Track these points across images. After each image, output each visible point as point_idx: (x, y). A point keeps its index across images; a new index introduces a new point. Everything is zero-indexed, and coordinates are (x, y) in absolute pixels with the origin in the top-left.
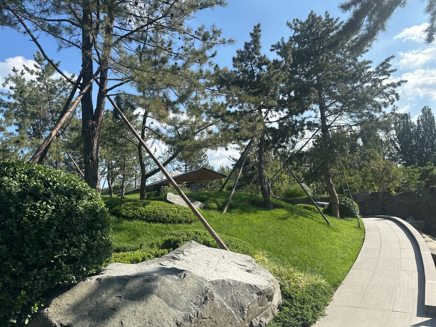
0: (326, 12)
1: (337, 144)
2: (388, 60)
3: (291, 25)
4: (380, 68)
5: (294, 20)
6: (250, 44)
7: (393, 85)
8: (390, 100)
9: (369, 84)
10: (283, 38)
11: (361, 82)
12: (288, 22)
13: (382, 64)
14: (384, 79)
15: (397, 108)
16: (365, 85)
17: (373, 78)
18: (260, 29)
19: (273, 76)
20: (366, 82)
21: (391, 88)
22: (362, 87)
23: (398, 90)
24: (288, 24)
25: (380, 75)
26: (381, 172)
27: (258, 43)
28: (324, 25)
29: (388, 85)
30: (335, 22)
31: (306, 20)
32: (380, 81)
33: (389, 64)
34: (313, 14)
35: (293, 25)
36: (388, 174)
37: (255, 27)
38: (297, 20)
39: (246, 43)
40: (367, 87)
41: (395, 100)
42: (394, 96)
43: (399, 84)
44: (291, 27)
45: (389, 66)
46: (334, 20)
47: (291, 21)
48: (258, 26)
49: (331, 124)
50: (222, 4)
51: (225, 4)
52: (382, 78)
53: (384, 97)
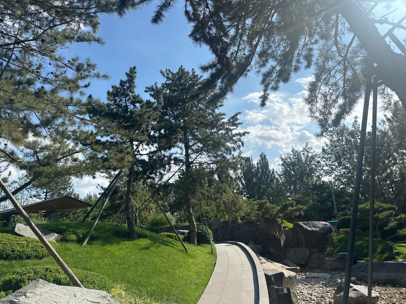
0: (193, 69)
1: (197, 178)
2: (236, 115)
3: (164, 74)
4: (231, 120)
5: (166, 70)
6: (125, 82)
7: (240, 134)
8: (237, 145)
9: (223, 132)
10: (156, 83)
11: (217, 129)
12: (161, 70)
13: (232, 118)
14: (233, 129)
15: (242, 152)
16: (220, 132)
17: (226, 127)
18: (135, 71)
19: (145, 114)
20: (220, 130)
21: (238, 136)
22: (218, 133)
23: (243, 138)
24: (162, 72)
25: (230, 126)
26: (230, 203)
27: (133, 83)
28: (191, 79)
29: (236, 134)
30: (200, 79)
31: (177, 72)
32: (231, 130)
33: (237, 118)
34: (183, 68)
35: (165, 74)
36: (235, 206)
37: (131, 69)
38: (169, 70)
39: (121, 81)
40: (222, 133)
41: (241, 146)
42: (240, 143)
43: (244, 134)
44: (164, 75)
45: (237, 119)
46: (199, 77)
47: (164, 70)
48: (134, 68)
49: (193, 161)
50: (100, 42)
51: (102, 43)
52: (232, 128)
53: (233, 143)
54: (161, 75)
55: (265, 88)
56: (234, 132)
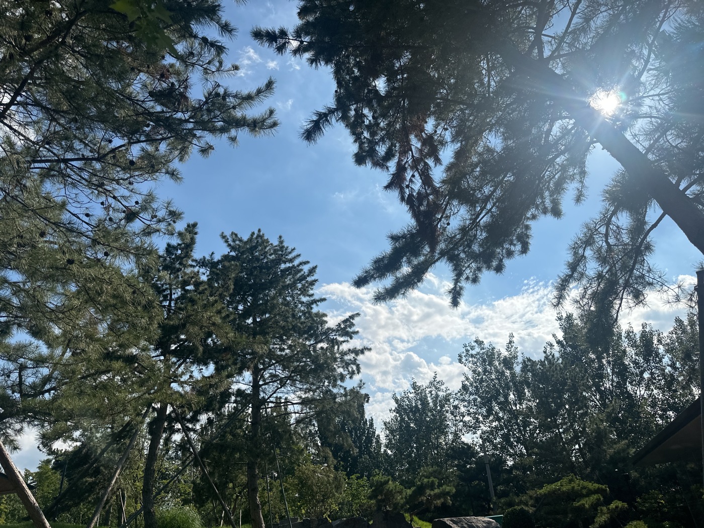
0: (280, 237)
2: (352, 317)
3: (228, 239)
4: (342, 326)
5: (233, 233)
6: (175, 248)
7: (356, 352)
8: (349, 371)
9: (324, 345)
10: (213, 253)
11: (315, 340)
12: (223, 233)
13: (345, 321)
14: (344, 342)
15: (364, 384)
16: (320, 345)
17: (332, 337)
18: (196, 230)
20: (321, 341)
21: (353, 355)
22: (315, 348)
23: (361, 357)
24: (223, 237)
25: (339, 335)
26: (329, 483)
27: (191, 251)
28: (275, 251)
29: (349, 350)
30: (290, 253)
32: (339, 343)
33: (352, 323)
34: (261, 233)
35: (230, 240)
36: (338, 488)
37: (188, 226)
38: (236, 235)
39: (169, 245)
40: (322, 348)
41: (356, 372)
42: (355, 368)
43: (362, 351)
44: (227, 241)
45: (352, 325)
46: (289, 250)
47: (228, 234)
48: (195, 225)
49: (268, 398)
50: (174, 177)
52: (341, 339)
53: (343, 367)
54: (222, 241)
55: (455, 278)
56: (345, 347)
